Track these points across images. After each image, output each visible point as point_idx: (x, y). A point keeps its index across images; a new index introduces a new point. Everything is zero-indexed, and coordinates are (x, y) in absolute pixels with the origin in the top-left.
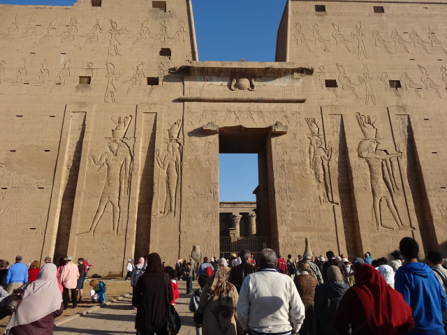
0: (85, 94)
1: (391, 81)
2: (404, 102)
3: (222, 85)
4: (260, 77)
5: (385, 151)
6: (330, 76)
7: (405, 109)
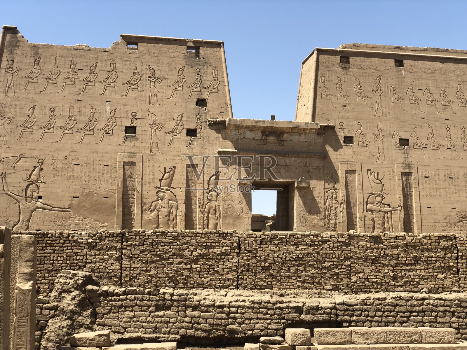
0: (132, 144)
1: (401, 139)
2: (410, 160)
3: (254, 139)
4: (288, 133)
5: (389, 205)
6: (348, 133)
7: (410, 168)
